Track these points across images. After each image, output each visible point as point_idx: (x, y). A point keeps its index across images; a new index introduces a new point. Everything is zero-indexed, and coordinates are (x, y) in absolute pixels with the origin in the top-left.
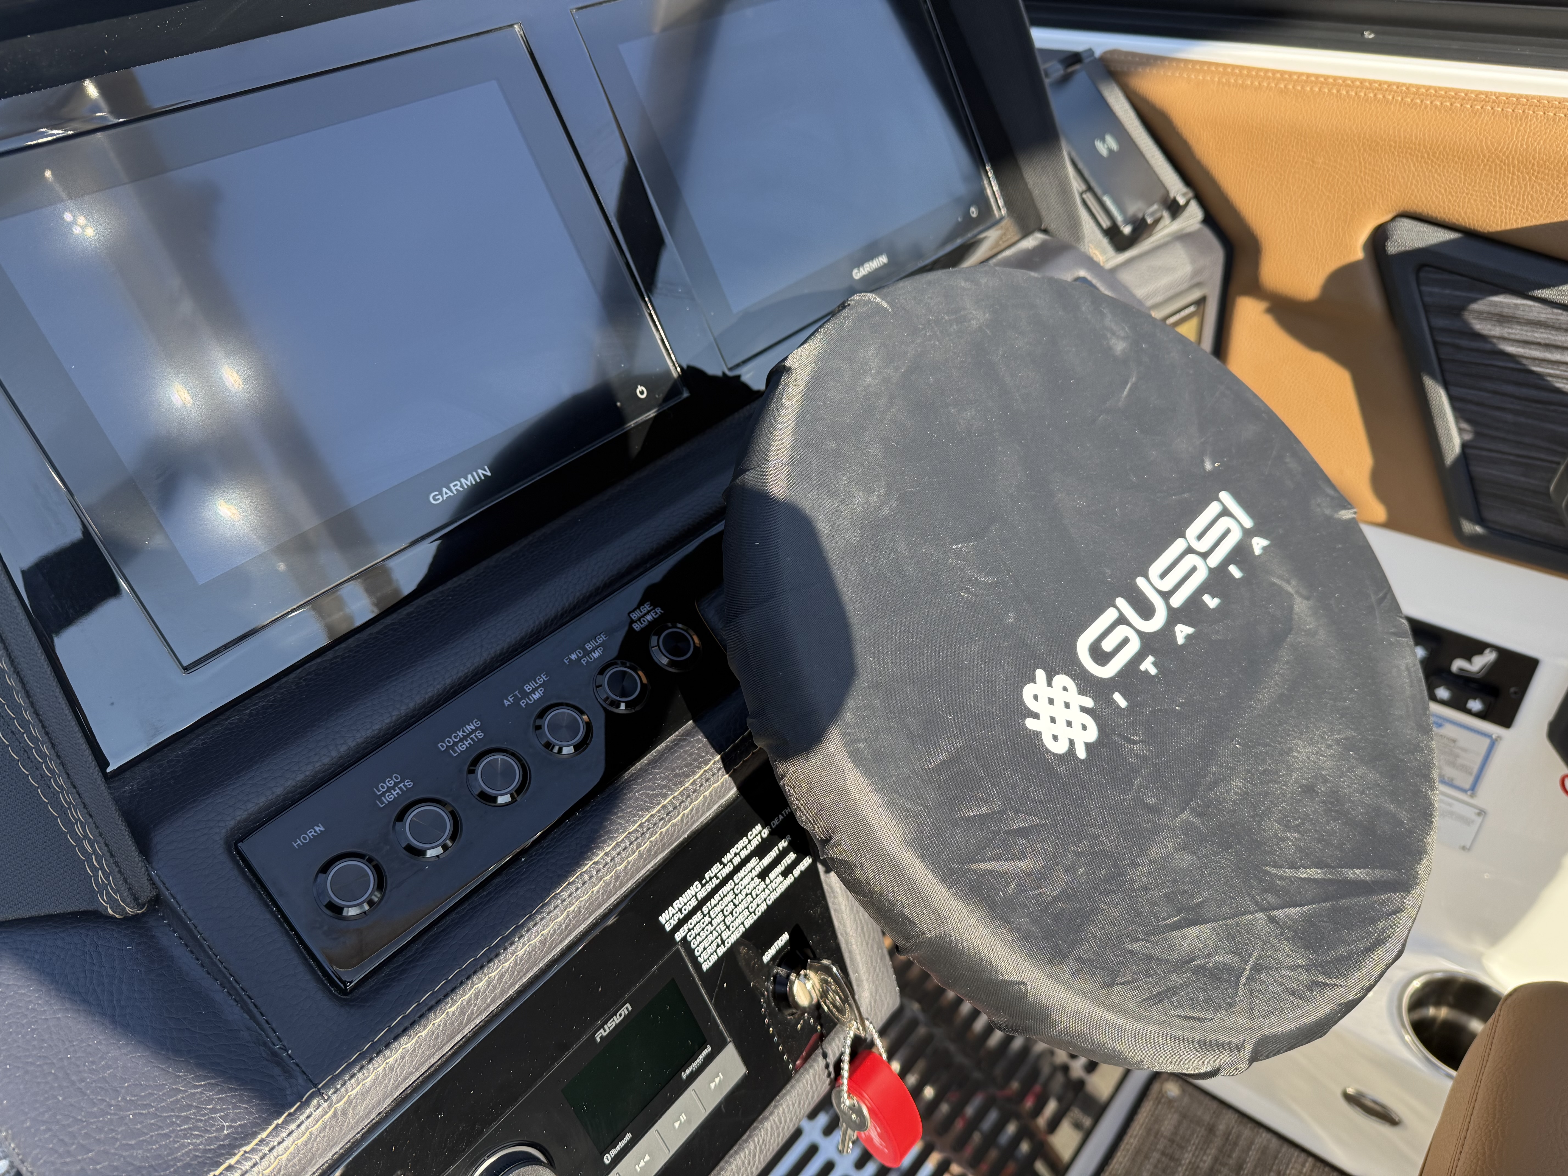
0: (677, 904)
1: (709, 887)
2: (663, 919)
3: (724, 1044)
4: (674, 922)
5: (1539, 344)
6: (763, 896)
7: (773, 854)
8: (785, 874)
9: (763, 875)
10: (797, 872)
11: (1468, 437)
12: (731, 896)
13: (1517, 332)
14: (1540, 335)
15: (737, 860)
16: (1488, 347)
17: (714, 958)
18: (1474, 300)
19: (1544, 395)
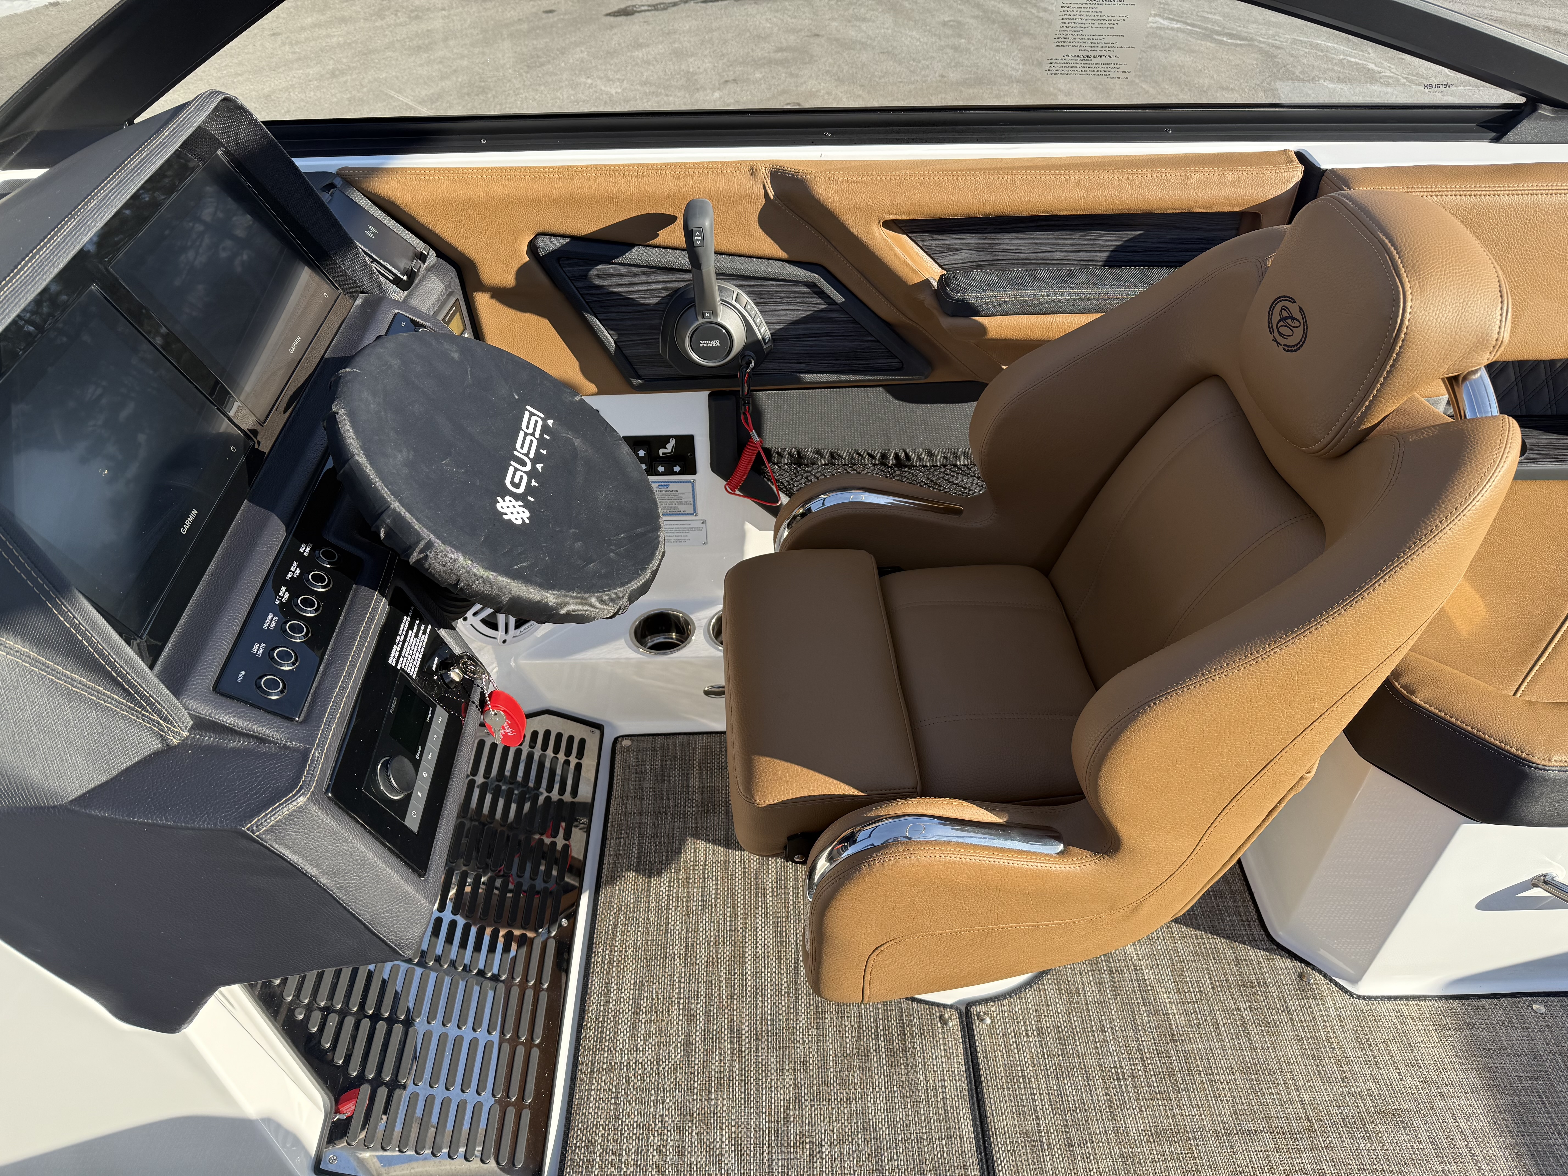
0: (392, 655)
1: (400, 645)
2: (390, 662)
3: (436, 706)
4: (394, 662)
5: (626, 284)
6: (421, 644)
7: (416, 627)
8: (424, 633)
9: (416, 636)
10: (428, 632)
11: (616, 337)
12: (409, 648)
13: (614, 281)
14: (624, 280)
15: (404, 633)
16: (605, 291)
17: (415, 673)
18: (590, 270)
19: (639, 308)
